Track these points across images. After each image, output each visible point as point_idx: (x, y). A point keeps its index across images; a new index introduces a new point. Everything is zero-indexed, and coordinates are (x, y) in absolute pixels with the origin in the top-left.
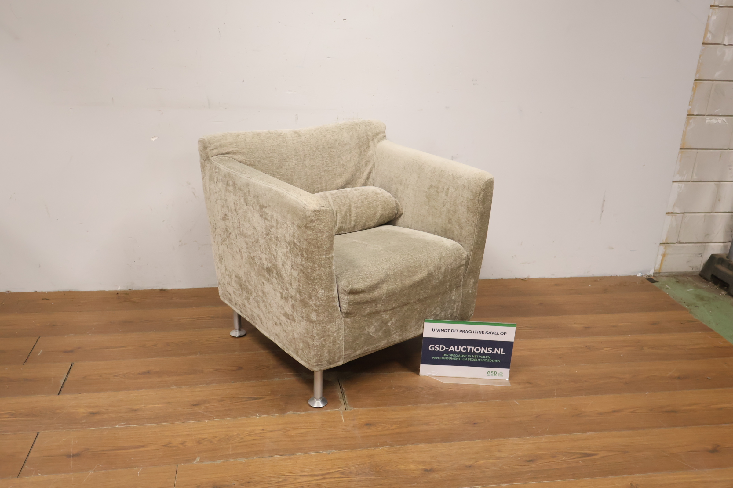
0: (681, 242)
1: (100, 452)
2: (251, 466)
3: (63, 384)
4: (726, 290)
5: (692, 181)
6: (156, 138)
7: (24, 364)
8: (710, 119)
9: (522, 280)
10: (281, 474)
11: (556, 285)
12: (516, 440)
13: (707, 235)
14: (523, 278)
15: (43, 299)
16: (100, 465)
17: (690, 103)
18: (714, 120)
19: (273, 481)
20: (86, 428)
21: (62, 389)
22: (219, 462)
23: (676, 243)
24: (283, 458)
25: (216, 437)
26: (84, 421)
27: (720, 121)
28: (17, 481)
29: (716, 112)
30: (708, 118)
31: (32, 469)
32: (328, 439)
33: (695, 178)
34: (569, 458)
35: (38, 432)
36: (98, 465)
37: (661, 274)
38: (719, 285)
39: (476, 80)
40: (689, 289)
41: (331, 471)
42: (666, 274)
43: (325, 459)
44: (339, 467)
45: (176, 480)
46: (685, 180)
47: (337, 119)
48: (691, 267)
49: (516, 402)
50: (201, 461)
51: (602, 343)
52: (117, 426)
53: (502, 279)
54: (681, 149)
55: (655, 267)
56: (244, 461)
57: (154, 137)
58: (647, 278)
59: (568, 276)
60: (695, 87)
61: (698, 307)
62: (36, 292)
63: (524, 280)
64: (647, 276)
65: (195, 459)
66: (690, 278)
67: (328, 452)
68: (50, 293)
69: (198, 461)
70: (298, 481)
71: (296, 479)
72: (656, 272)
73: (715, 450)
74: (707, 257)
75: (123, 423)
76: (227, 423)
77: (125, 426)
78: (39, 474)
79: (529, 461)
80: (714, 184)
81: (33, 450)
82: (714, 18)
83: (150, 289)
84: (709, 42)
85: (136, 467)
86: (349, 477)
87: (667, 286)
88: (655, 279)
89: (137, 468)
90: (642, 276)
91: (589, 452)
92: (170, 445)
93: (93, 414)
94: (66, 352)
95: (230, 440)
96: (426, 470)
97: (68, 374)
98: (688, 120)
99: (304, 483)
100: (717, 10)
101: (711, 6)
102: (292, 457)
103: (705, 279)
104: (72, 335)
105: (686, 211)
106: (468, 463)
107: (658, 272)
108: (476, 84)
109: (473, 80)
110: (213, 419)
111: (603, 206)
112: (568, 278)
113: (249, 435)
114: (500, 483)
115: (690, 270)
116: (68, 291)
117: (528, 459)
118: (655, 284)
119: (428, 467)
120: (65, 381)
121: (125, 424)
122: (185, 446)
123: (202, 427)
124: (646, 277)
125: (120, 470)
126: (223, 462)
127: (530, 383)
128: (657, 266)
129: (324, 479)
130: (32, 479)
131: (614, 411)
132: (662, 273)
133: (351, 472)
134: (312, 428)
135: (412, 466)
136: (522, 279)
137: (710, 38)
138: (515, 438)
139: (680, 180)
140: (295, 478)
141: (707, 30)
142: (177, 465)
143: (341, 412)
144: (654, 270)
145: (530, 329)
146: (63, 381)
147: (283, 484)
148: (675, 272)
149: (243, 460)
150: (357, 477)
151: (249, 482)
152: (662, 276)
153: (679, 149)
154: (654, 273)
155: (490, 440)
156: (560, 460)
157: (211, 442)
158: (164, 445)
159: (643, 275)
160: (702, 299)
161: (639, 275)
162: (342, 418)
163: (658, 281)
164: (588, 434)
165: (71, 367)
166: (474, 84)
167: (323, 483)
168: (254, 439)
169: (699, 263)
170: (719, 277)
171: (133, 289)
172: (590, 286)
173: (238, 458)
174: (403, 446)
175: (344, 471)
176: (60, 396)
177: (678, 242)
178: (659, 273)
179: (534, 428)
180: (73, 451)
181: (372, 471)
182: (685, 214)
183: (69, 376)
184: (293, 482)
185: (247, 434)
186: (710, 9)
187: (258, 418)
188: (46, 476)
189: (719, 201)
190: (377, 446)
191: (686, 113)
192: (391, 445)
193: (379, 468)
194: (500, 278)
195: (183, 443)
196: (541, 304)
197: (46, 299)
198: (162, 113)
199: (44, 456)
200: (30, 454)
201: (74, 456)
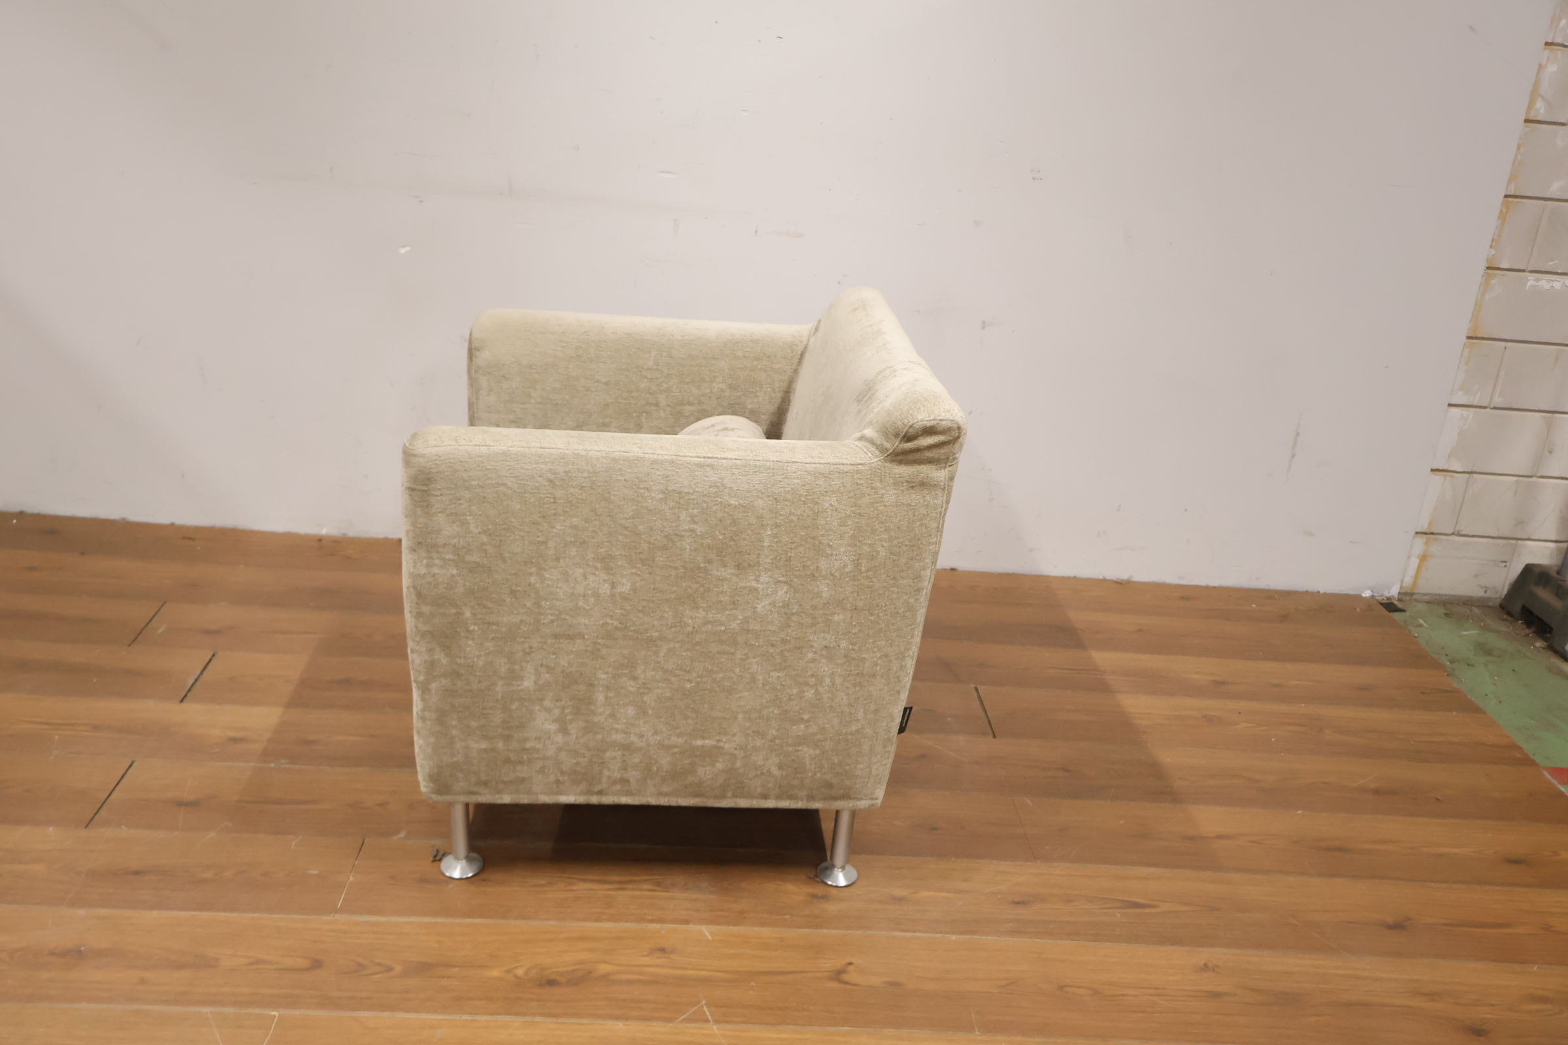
0: (1461, 533)
3: (192, 686)
4: (1546, 640)
5: (1492, 407)
6: (408, 249)
7: (129, 646)
8: (1537, 280)
9: (1116, 582)
11: (1183, 598)
12: (1004, 866)
13: (1520, 523)
14: (1118, 580)
15: (184, 538)
16: (229, 824)
17: (1493, 244)
18: (1545, 283)
19: (527, 882)
20: (217, 761)
21: (188, 694)
23: (1453, 534)
26: (217, 750)
27: (1557, 285)
28: (84, 833)
29: (1550, 265)
30: (1532, 278)
31: (111, 818)
33: (1498, 401)
34: (1097, 907)
35: (133, 759)
36: (226, 823)
37: (1415, 597)
38: (1533, 629)
39: (1039, 171)
40: (1466, 630)
41: (638, 879)
42: (1426, 598)
45: (357, 862)
46: (1475, 403)
47: (756, 232)
48: (1482, 587)
49: (1028, 801)
50: (407, 837)
51: (1240, 713)
52: (272, 765)
53: (1075, 577)
54: (1469, 338)
55: (1402, 581)
57: (404, 246)
58: (1383, 602)
59: (1214, 583)
60: (1504, 210)
61: (1472, 665)
62: (172, 524)
63: (1118, 583)
64: (1385, 598)
65: (398, 833)
66: (1476, 611)
68: (197, 529)
69: (403, 836)
72: (1404, 591)
73: (1397, 926)
74: (1516, 569)
75: (284, 761)
77: (288, 767)
78: (122, 827)
79: (1018, 903)
80: (1541, 416)
81: (119, 787)
82: (1552, 68)
83: (382, 536)
84: (1539, 118)
85: (290, 834)
87: (1421, 621)
88: (1400, 605)
89: (292, 836)
90: (1373, 597)
91: (1141, 901)
92: (360, 805)
93: (235, 740)
94: (207, 632)
97: (204, 669)
98: (1487, 279)
100: (1559, 52)
101: (1547, 44)
103: (1509, 614)
104: (223, 604)
105: (1474, 470)
107: (1409, 591)
108: (1037, 179)
109: (1032, 171)
111: (1295, 444)
112: (1214, 588)
114: (949, 933)
115: (1480, 593)
116: (231, 527)
117: (1016, 900)
118: (1396, 615)
120: (196, 681)
121: (287, 763)
122: (386, 809)
124: (1383, 599)
125: (261, 835)
127: (1068, 771)
128: (1408, 581)
130: (109, 832)
131: (1221, 837)
132: (1418, 594)
135: (790, 887)
136: (1116, 580)
137: (1541, 110)
138: (1003, 862)
139: (1466, 403)
140: (569, 882)
141: (1534, 94)
142: (364, 839)
144: (1401, 587)
145: (1101, 675)
146: (191, 681)
147: (545, 889)
148: (1446, 595)
152: (1415, 600)
153: (1465, 338)
154: (1399, 593)
155: (953, 859)
156: (1079, 907)
158: (349, 805)
159: (1376, 594)
160: (1488, 652)
161: (1367, 594)
163: (1405, 609)
164: (1150, 870)
165: (211, 660)
166: (1034, 179)
169: (1501, 581)
170: (1535, 612)
171: (351, 534)
172: (1253, 606)
176: (184, 705)
177: (1456, 533)
178: (1412, 594)
179: (1047, 848)
180: (188, 797)
182: (1475, 475)
183: (207, 672)
186: (1545, 49)
188: (134, 831)
189: (1550, 452)
191: (1484, 265)
194: (1072, 575)
195: (382, 805)
196: (1139, 631)
197: (190, 539)
198: (421, 201)
199: (135, 800)
200: (114, 794)
201: (187, 805)
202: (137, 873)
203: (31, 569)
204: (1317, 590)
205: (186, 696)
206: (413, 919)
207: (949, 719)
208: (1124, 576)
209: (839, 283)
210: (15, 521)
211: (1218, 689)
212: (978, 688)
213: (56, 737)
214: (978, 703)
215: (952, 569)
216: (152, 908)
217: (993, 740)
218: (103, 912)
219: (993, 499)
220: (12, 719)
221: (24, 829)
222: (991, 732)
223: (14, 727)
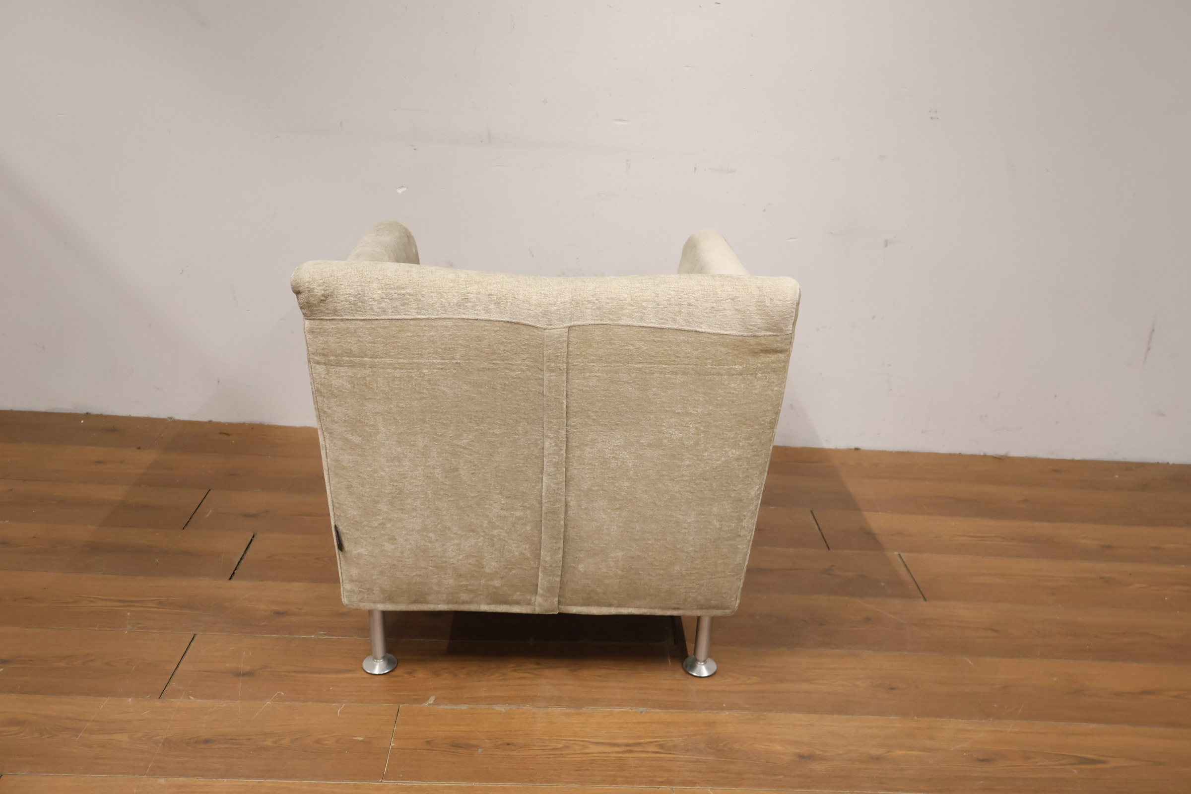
1: (283, 673)
2: (513, 718)
3: (238, 564)
6: (404, 189)
7: (183, 529)
9: (996, 458)
10: (561, 736)
11: (1054, 471)
12: (962, 724)
14: (996, 455)
15: (221, 433)
16: (282, 693)
19: (547, 746)
20: (266, 634)
21: (236, 571)
22: (464, 707)
24: (567, 711)
25: (463, 668)
26: (264, 623)
28: (157, 703)
31: (181, 688)
32: (642, 689)
34: (1054, 763)
35: (195, 633)
36: (279, 692)
39: (936, 112)
41: (642, 741)
43: (634, 721)
44: (656, 735)
45: (395, 728)
47: (695, 169)
49: (968, 660)
50: (435, 703)
51: (1131, 574)
52: (313, 636)
53: (960, 454)
56: (504, 711)
57: (400, 187)
59: (1078, 457)
62: (210, 421)
63: (999, 459)
65: (427, 699)
67: (640, 710)
68: (231, 425)
69: (432, 702)
70: (587, 751)
71: (585, 747)
75: (322, 632)
77: (326, 637)
78: (190, 697)
79: (983, 761)
81: (184, 659)
85: (335, 702)
86: (671, 754)
89: (336, 704)
91: (1091, 757)
93: (279, 613)
94: (247, 516)
95: (484, 675)
96: (801, 756)
97: (247, 549)
99: (598, 755)
102: (581, 711)
104: (258, 491)
106: (875, 752)
108: (935, 119)
109: (930, 112)
111: (1150, 339)
112: (1078, 461)
113: (515, 671)
116: (258, 423)
117: (981, 758)
119: (804, 751)
120: (241, 559)
121: (325, 635)
122: (414, 677)
123: (442, 650)
125: (310, 703)
126: (472, 708)
127: (995, 631)
129: (631, 752)
130: (179, 702)
131: (1145, 693)
133: (675, 746)
134: (617, 670)
135: (778, 748)
138: (960, 720)
140: (583, 746)
142: (399, 706)
143: (667, 648)
145: (1003, 541)
146: (238, 560)
147: (563, 752)
149: (501, 708)
150: (684, 755)
151: (508, 744)
155: (916, 718)
156: (1039, 764)
157: (455, 675)
162: (667, 658)
164: (1093, 726)
165: (252, 540)
166: (932, 118)
167: (628, 759)
168: (522, 678)
172: (1117, 476)
173: (494, 704)
174: (765, 713)
175: (663, 742)
176: (233, 582)
179: (995, 705)
180: (245, 667)
181: (710, 748)
183: (248, 553)
184: (579, 752)
185: (513, 669)
188: (201, 701)
190: (722, 709)
192: (745, 709)
193: (722, 744)
194: (957, 452)
196: (1026, 501)
197: (226, 434)
198: (414, 150)
199: (200, 671)
200: (180, 665)
201: (244, 675)
202: (207, 741)
203: (98, 462)
204: (1166, 462)
205: (234, 573)
206: (452, 784)
207: (883, 584)
208: (1001, 452)
209: (764, 210)
210: (82, 421)
211: (1106, 552)
212: (902, 554)
213: (129, 614)
214: (904, 569)
215: (857, 449)
216: (223, 777)
217: (924, 603)
218: (181, 780)
219: (891, 390)
220: (91, 597)
221: (107, 700)
222: (921, 595)
223: (93, 604)
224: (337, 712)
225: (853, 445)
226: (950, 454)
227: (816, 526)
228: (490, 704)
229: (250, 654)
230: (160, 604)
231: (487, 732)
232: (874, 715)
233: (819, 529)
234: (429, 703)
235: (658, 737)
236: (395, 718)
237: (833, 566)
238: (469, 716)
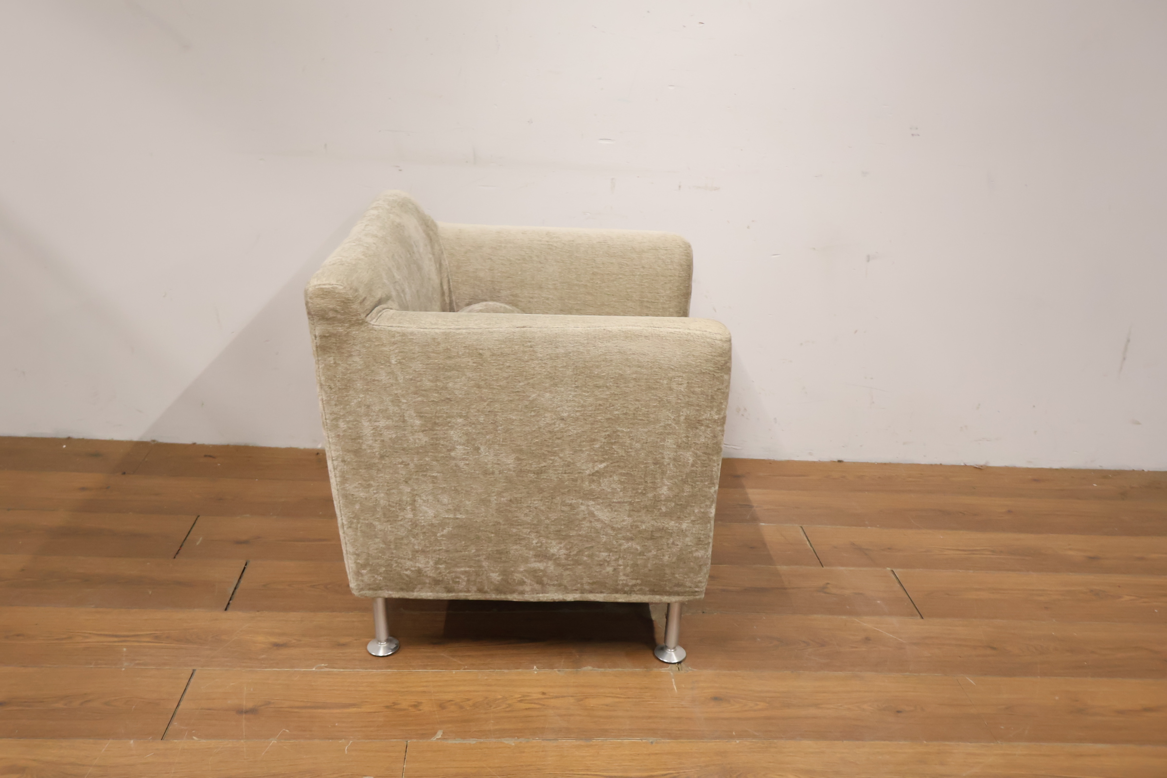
1: (286, 709)
2: (524, 752)
3: (233, 594)
7: (175, 558)
9: (977, 468)
10: (572, 770)
11: (1035, 480)
12: (970, 747)
14: (977, 465)
15: (205, 456)
16: (287, 731)
20: (266, 668)
21: (231, 602)
22: (473, 741)
24: (577, 743)
25: (468, 700)
26: (263, 656)
28: (160, 745)
32: (650, 717)
35: (194, 668)
36: (284, 730)
39: (917, 129)
41: (656, 773)
43: (645, 752)
44: (669, 767)
45: (405, 766)
47: (680, 187)
49: (970, 680)
50: (443, 738)
51: (1120, 586)
52: (314, 669)
53: (941, 464)
56: (513, 744)
59: (1056, 466)
62: (194, 444)
63: (979, 469)
65: (435, 734)
67: (651, 741)
68: (215, 447)
69: (440, 737)
75: (323, 665)
76: (486, 678)
77: (327, 669)
81: (185, 696)
85: (341, 739)
89: (343, 741)
92: (396, 707)
93: (277, 646)
94: (239, 542)
95: (491, 706)
97: (240, 578)
102: (591, 743)
104: (248, 515)
108: (916, 135)
109: (911, 128)
110: (464, 669)
111: (1126, 349)
112: (1057, 470)
113: (521, 701)
116: (243, 445)
120: (235, 589)
121: (326, 667)
122: (420, 710)
123: (446, 681)
125: (317, 741)
126: (481, 743)
127: (993, 648)
130: (183, 744)
131: (1146, 710)
134: (624, 698)
136: (975, 466)
138: (969, 744)
142: (407, 742)
143: (672, 674)
145: (993, 555)
146: (232, 589)
149: (511, 742)
155: (925, 742)
157: (461, 707)
158: (387, 707)
162: (672, 684)
165: (245, 568)
166: (913, 135)
168: (529, 709)
172: (1095, 485)
173: (503, 737)
174: (775, 741)
175: (675, 775)
176: (229, 614)
179: (1002, 727)
180: (248, 704)
183: (242, 581)
185: (519, 699)
187: (536, 672)
188: (205, 741)
190: (732, 737)
192: (755, 737)
193: (735, 775)
194: (938, 463)
195: (416, 706)
196: (1010, 512)
197: (210, 456)
198: (400, 170)
199: (202, 709)
200: (181, 703)
201: (246, 712)
203: (83, 488)
204: (1141, 469)
207: (879, 602)
208: (979, 461)
209: (748, 227)
210: (64, 446)
212: (894, 571)
213: (125, 650)
214: (899, 585)
215: (840, 461)
217: (921, 620)
219: (873, 402)
220: (85, 633)
221: (108, 743)
222: (917, 613)
223: (88, 640)
224: (344, 750)
225: (835, 457)
226: (931, 465)
227: (808, 543)
228: (499, 738)
229: (252, 690)
230: (157, 637)
231: (498, 767)
232: (885, 740)
233: (811, 546)
234: (438, 737)
235: (671, 769)
236: (404, 754)
237: (828, 584)
238: (479, 750)
